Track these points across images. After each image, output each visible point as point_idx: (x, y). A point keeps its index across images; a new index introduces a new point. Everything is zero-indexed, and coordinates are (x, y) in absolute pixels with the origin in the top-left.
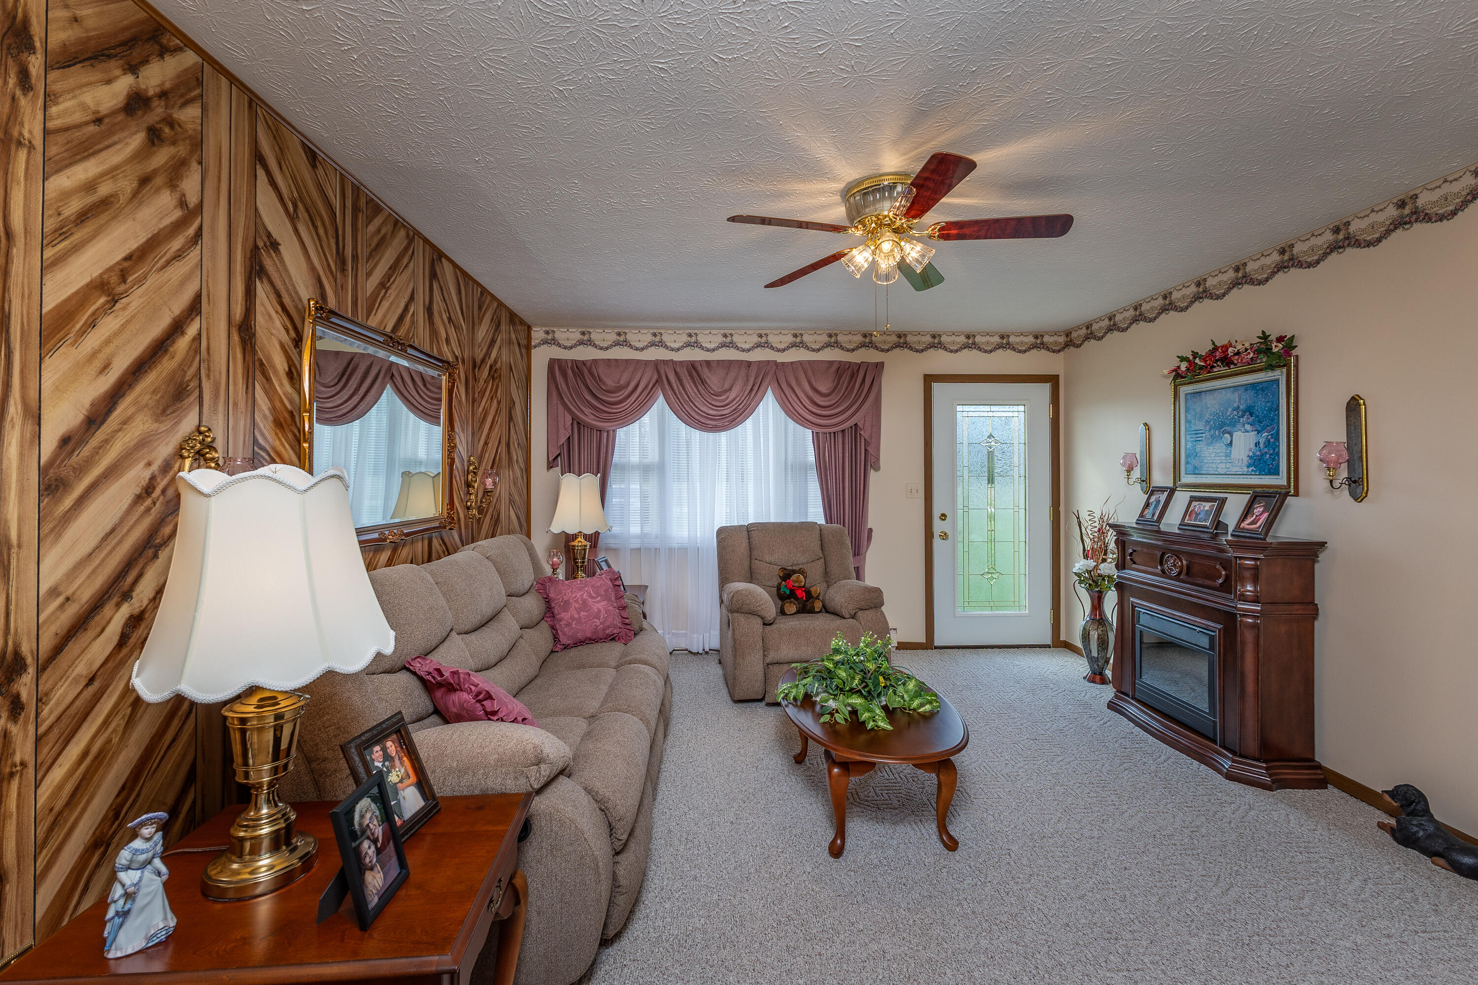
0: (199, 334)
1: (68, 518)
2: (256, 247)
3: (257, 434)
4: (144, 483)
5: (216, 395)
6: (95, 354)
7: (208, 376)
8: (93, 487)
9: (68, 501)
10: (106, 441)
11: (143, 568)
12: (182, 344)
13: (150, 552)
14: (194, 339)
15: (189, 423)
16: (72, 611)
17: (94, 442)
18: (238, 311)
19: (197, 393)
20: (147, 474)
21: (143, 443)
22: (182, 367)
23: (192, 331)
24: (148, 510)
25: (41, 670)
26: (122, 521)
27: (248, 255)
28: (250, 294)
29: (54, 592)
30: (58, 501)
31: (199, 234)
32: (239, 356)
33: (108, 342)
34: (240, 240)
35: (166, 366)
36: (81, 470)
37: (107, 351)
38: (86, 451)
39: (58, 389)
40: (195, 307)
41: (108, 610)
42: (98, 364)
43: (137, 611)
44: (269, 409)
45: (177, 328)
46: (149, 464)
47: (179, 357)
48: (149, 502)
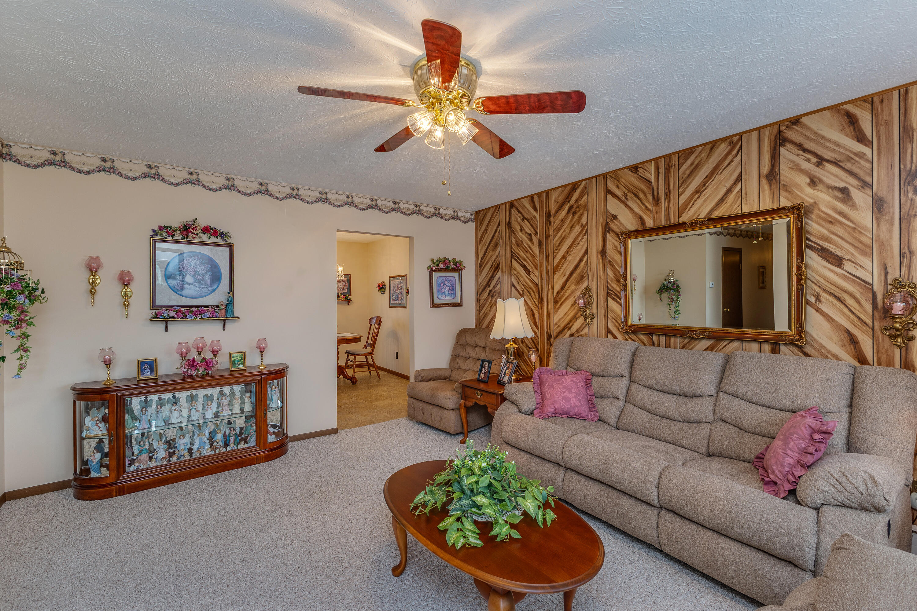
0: (587, 259)
1: (558, 309)
2: (607, 223)
3: (609, 286)
4: (573, 302)
5: (593, 276)
6: (562, 273)
7: (590, 271)
8: (563, 302)
9: (558, 305)
10: (565, 292)
11: (574, 323)
12: (582, 264)
13: (575, 319)
14: (586, 261)
15: (585, 285)
16: (559, 329)
17: (563, 292)
18: (600, 248)
19: (587, 276)
20: (574, 300)
21: (573, 292)
22: (582, 271)
23: (585, 259)
24: (575, 308)
25: (554, 339)
26: (569, 310)
27: (604, 227)
28: (605, 239)
29: (556, 324)
30: (557, 305)
31: (587, 231)
32: (601, 261)
33: (565, 269)
34: (600, 224)
35: (578, 271)
36: (560, 299)
37: (565, 271)
38: (561, 294)
39: (556, 282)
40: (586, 252)
41: (566, 330)
42: (563, 275)
43: (572, 333)
44: (614, 276)
45: (581, 260)
46: (574, 297)
47: (581, 268)
48: (574, 307)
